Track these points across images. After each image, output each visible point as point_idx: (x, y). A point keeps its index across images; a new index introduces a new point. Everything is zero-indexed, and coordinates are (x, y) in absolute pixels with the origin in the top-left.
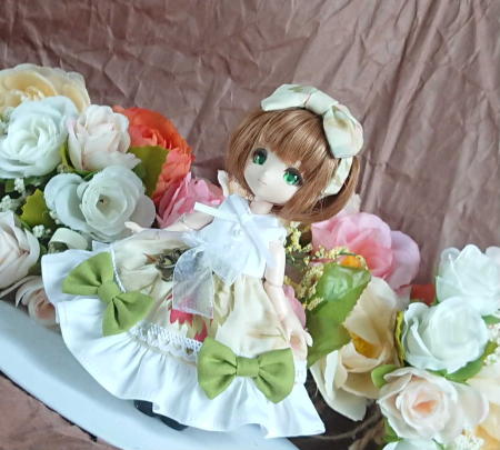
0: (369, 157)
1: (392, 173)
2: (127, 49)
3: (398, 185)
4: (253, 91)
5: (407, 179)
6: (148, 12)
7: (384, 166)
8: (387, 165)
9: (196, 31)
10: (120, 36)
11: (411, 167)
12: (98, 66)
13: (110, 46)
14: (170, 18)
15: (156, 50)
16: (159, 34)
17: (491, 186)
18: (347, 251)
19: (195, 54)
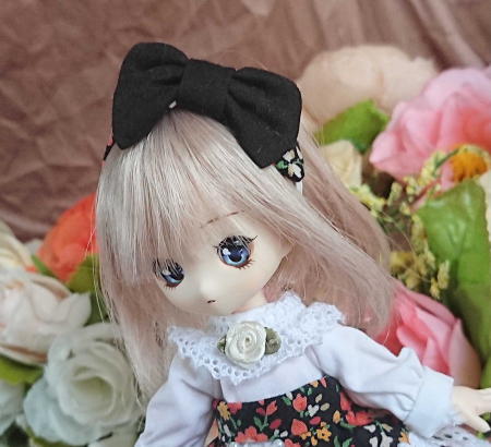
2: (39, 121)
4: (193, 27)
6: (13, 65)
9: (74, 31)
10: (19, 117)
12: (36, 165)
13: (23, 135)
14: (37, 47)
15: (64, 93)
16: (49, 75)
18: (442, 155)
19: (101, 55)
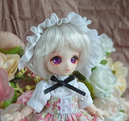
0: (12, 17)
1: (23, 19)
3: (27, 23)
5: (28, 19)
7: (19, 18)
8: (20, 17)
11: (27, 14)
17: (55, 8)
